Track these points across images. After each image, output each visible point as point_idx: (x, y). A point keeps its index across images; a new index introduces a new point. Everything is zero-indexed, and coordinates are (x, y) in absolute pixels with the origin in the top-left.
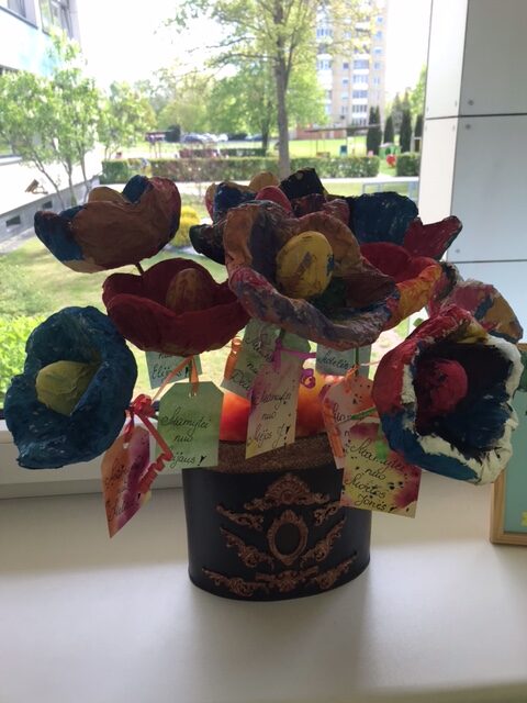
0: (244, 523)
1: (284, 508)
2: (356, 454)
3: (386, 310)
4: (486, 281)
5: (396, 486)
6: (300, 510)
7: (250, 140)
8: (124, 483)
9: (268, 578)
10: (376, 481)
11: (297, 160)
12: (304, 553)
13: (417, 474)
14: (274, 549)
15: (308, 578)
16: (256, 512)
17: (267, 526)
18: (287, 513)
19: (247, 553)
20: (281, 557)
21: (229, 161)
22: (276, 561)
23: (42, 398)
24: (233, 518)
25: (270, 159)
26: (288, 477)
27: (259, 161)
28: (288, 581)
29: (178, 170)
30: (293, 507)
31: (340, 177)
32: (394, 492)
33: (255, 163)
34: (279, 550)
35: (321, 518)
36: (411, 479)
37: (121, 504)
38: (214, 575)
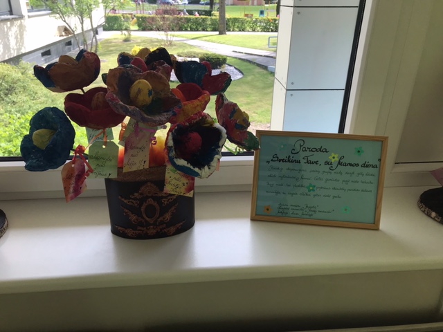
0: (131, 204)
1: (148, 197)
2: (170, 171)
3: (173, 112)
4: (234, 102)
5: (185, 184)
6: (155, 198)
7: (203, 4)
8: (73, 181)
9: (142, 229)
10: (178, 182)
11: (230, 19)
12: (158, 218)
13: (193, 179)
14: (145, 216)
15: (161, 230)
16: (135, 199)
17: (141, 205)
18: (149, 200)
19: (133, 217)
20: (147, 219)
21: (187, 18)
22: (146, 221)
23: (35, 143)
24: (125, 201)
25: (213, 17)
26: (149, 184)
27: (206, 18)
28: (152, 231)
29: (153, 23)
30: (152, 197)
31: (258, 31)
32: (185, 187)
33: (204, 20)
34: (147, 216)
35: (166, 203)
36: (191, 181)
37: (71, 190)
38: (120, 228)
